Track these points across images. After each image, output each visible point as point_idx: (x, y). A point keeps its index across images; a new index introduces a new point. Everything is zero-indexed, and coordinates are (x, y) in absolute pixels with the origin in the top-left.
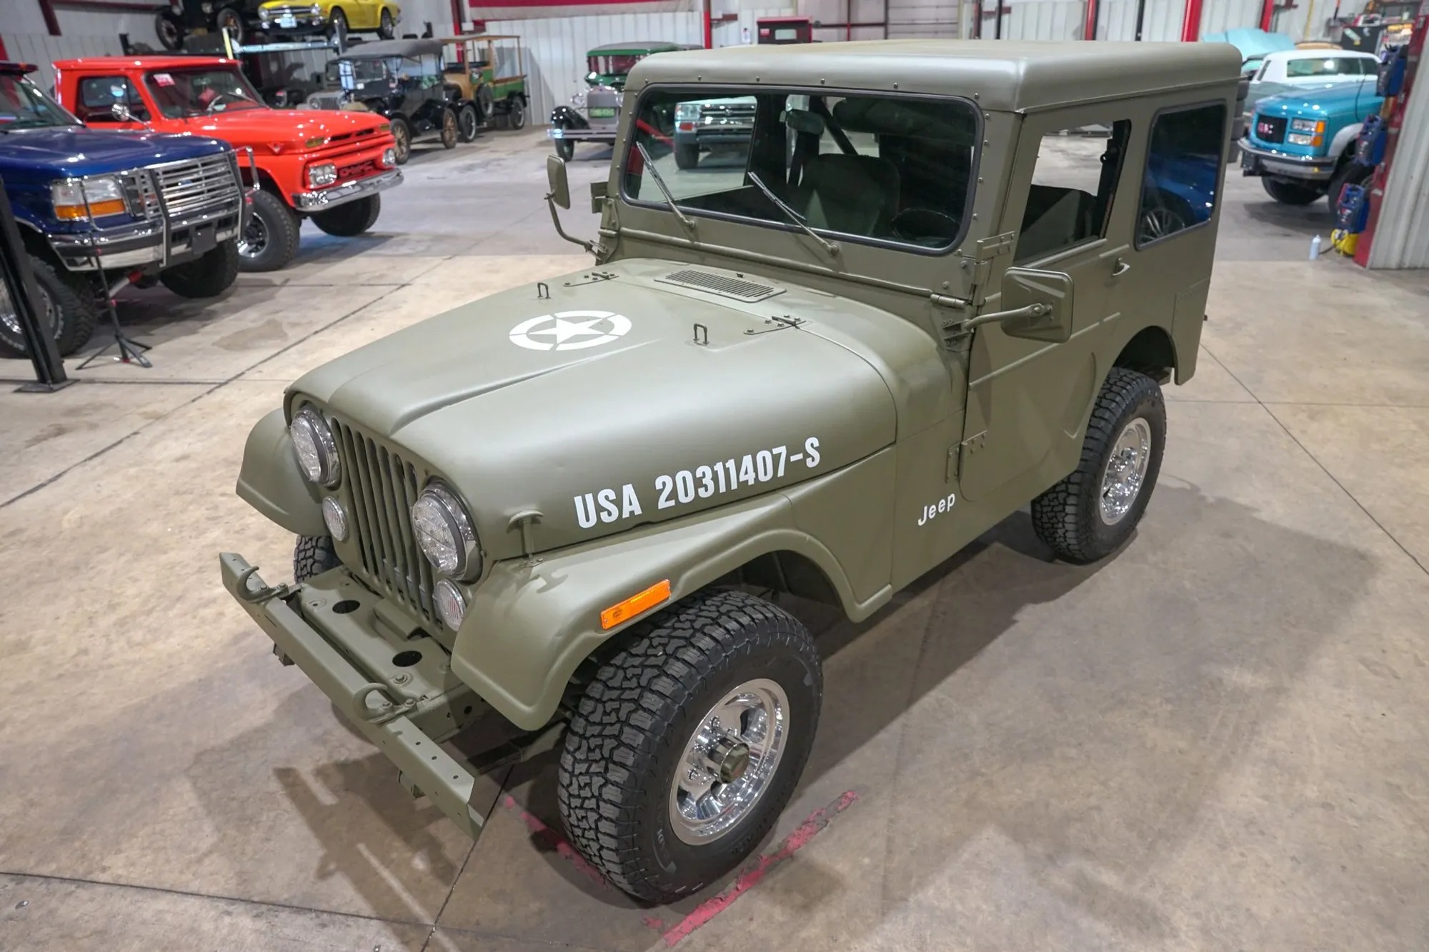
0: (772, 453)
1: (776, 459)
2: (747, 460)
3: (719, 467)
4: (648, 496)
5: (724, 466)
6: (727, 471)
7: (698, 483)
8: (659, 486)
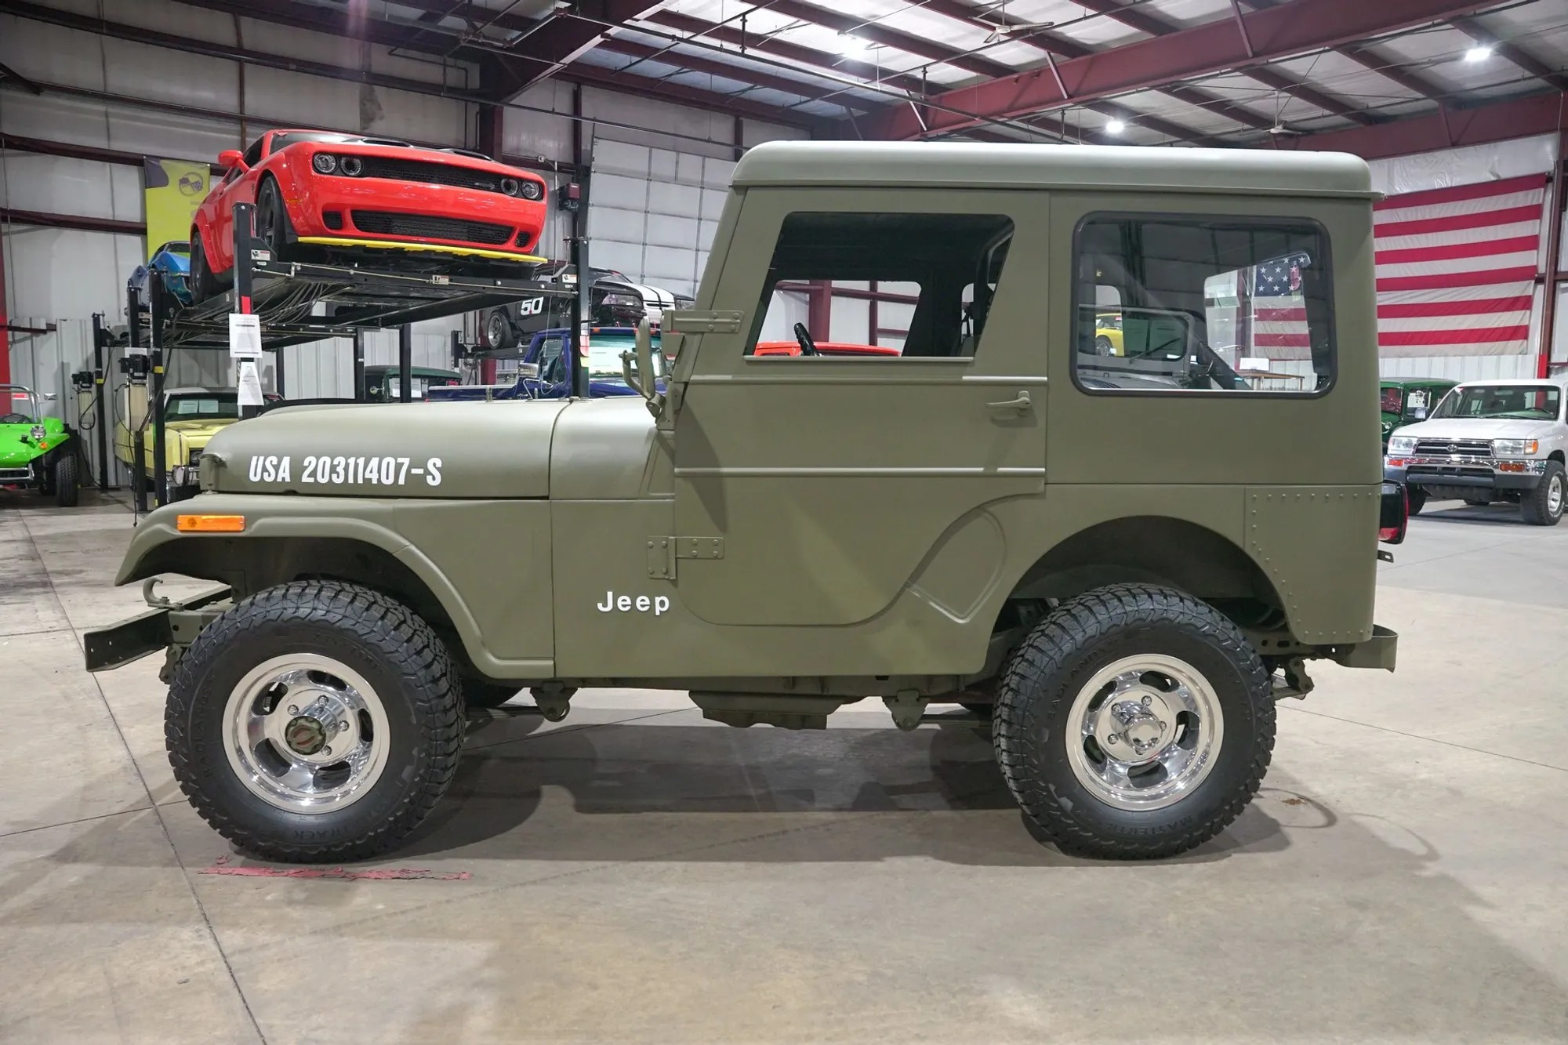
0: (396, 460)
1: (399, 467)
2: (374, 462)
3: (352, 461)
4: (297, 469)
5: (356, 460)
6: (356, 465)
7: (333, 469)
8: (306, 463)
